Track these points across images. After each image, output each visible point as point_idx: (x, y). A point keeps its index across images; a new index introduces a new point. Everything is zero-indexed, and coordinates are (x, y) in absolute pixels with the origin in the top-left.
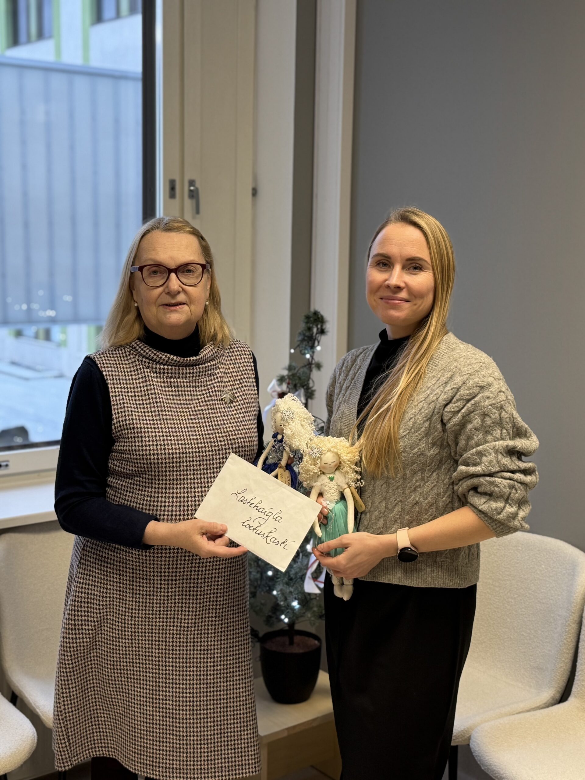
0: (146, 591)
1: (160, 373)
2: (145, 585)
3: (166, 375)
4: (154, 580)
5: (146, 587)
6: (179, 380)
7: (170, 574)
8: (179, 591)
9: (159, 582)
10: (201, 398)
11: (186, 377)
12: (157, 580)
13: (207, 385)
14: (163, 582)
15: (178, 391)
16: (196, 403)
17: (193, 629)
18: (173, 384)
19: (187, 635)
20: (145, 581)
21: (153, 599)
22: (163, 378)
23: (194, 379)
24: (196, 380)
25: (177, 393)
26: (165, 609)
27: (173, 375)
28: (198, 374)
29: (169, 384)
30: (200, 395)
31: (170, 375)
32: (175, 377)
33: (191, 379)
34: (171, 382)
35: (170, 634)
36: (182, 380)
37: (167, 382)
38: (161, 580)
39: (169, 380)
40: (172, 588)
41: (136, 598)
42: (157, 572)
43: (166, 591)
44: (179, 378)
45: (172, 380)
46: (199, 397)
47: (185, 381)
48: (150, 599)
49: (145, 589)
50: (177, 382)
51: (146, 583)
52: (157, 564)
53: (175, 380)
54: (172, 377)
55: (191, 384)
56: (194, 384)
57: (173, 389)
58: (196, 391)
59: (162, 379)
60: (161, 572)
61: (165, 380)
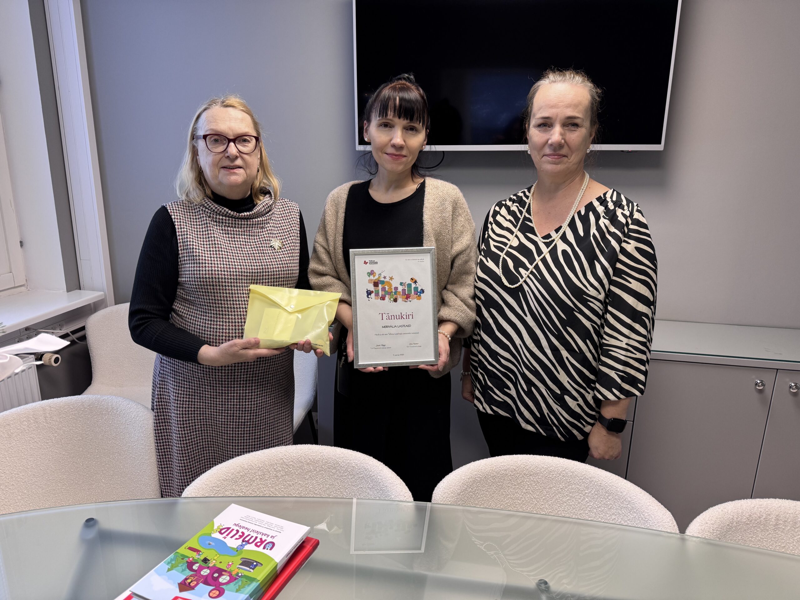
0: (211, 395)
1: (219, 222)
2: (209, 390)
3: (224, 224)
4: (216, 387)
5: (211, 392)
6: (235, 229)
7: (230, 383)
8: (237, 396)
9: (221, 388)
10: (253, 245)
11: (241, 228)
12: (219, 387)
13: (259, 236)
14: (223, 389)
15: (234, 238)
16: (249, 248)
17: (249, 424)
18: (229, 232)
19: (244, 428)
20: (209, 387)
21: (216, 401)
22: (222, 226)
23: (248, 229)
24: (249, 230)
25: (233, 240)
26: (226, 409)
27: (230, 225)
28: (251, 226)
29: (227, 232)
30: (253, 242)
31: (227, 225)
32: (232, 227)
33: (245, 229)
34: (228, 230)
35: (230, 428)
36: (237, 230)
37: (225, 230)
38: (222, 387)
39: (226, 228)
40: (231, 393)
41: (203, 400)
42: (219, 381)
43: (227, 395)
44: (235, 227)
45: (229, 229)
46: (252, 244)
47: (240, 230)
48: (214, 401)
49: (209, 393)
50: (233, 231)
51: (211, 389)
52: (219, 375)
53: (232, 229)
54: (229, 226)
55: (246, 233)
56: (248, 234)
57: (230, 236)
58: (250, 239)
59: (221, 228)
60: (222, 381)
61: (223, 228)
